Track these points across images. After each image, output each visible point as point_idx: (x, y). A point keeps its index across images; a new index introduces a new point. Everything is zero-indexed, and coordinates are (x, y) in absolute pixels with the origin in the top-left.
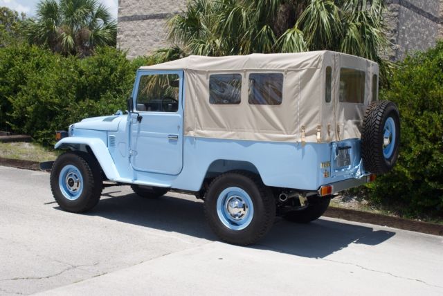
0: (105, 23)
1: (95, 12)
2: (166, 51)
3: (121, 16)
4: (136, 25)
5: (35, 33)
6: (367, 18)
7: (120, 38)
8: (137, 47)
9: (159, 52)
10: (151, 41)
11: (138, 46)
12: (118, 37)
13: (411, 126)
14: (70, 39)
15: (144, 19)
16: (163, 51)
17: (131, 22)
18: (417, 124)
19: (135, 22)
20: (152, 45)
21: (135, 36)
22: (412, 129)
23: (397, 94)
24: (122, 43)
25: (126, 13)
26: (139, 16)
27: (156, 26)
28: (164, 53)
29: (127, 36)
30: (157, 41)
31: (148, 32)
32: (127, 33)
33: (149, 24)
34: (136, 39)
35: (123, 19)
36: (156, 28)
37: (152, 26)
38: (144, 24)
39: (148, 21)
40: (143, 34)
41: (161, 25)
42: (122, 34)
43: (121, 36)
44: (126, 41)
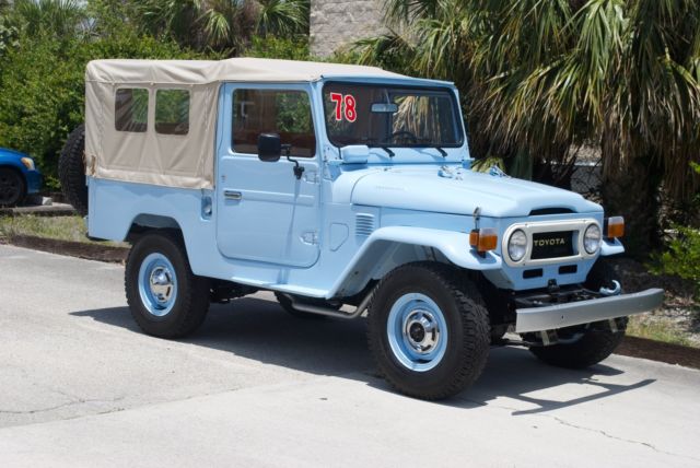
2: (372, 43)
5: (158, 10)
7: (315, 18)
8: (347, 33)
9: (359, 44)
11: (349, 33)
12: (312, 15)
14: (222, 23)
16: (367, 42)
21: (343, 13)
24: (319, 27)
28: (368, 46)
29: (328, 12)
32: (329, 6)
34: (346, 19)
40: (359, 9)
42: (320, 10)
43: (318, 12)
44: (327, 23)
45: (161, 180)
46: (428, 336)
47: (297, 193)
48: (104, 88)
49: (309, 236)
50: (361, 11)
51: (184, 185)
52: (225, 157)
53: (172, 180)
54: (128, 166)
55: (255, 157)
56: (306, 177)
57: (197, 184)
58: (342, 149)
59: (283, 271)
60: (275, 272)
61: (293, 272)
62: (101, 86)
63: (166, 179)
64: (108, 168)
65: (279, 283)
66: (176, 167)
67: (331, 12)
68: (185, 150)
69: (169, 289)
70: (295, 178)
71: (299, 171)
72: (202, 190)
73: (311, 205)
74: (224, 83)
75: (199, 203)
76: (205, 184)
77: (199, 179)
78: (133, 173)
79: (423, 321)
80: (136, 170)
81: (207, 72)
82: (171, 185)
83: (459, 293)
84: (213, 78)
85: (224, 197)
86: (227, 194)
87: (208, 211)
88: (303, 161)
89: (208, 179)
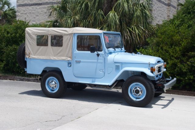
0: (9, 7)
1: (4, 2)
2: (51, 22)
3: (18, 4)
4: (26, 8)
6: (143, 6)
7: (18, 15)
9: (47, 22)
10: (35, 16)
13: (167, 52)
15: (30, 6)
17: (24, 7)
18: (170, 52)
19: (26, 7)
20: (35, 18)
21: (26, 14)
22: (167, 54)
23: (160, 39)
24: (19, 17)
25: (21, 2)
26: (28, 4)
27: (37, 9)
30: (37, 16)
31: (33, 12)
32: (22, 12)
33: (33, 8)
34: (27, 15)
35: (19, 6)
36: (36, 10)
37: (35, 9)
38: (30, 8)
39: (33, 6)
40: (30, 13)
41: (39, 8)
42: (19, 13)
43: (19, 14)
44: (21, 16)
45: (54, 58)
46: (140, 92)
47: (98, 60)
48: (32, 35)
49: (102, 71)
50: (31, 13)
51: (62, 59)
52: (75, 52)
53: (58, 58)
54: (42, 55)
55: (89, 52)
56: (100, 56)
57: (66, 59)
58: (108, 49)
59: (94, 79)
60: (91, 80)
61: (97, 79)
62: (31, 34)
63: (56, 58)
64: (34, 56)
65: (93, 82)
66: (58, 55)
67: (22, 13)
68: (61, 50)
69: (56, 86)
70: (97, 57)
71: (98, 55)
72: (68, 60)
73: (102, 63)
74: (74, 34)
75: (67, 64)
76: (69, 59)
77: (66, 58)
78: (43, 57)
79: (138, 89)
80: (44, 56)
81: (68, 31)
82: (57, 59)
83: (149, 82)
84: (70, 32)
85: (75, 62)
86: (76, 61)
87: (70, 65)
88: (99, 52)
89: (70, 57)
